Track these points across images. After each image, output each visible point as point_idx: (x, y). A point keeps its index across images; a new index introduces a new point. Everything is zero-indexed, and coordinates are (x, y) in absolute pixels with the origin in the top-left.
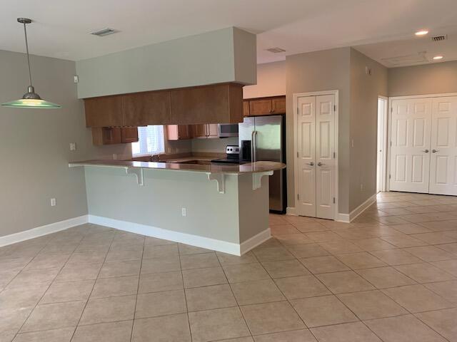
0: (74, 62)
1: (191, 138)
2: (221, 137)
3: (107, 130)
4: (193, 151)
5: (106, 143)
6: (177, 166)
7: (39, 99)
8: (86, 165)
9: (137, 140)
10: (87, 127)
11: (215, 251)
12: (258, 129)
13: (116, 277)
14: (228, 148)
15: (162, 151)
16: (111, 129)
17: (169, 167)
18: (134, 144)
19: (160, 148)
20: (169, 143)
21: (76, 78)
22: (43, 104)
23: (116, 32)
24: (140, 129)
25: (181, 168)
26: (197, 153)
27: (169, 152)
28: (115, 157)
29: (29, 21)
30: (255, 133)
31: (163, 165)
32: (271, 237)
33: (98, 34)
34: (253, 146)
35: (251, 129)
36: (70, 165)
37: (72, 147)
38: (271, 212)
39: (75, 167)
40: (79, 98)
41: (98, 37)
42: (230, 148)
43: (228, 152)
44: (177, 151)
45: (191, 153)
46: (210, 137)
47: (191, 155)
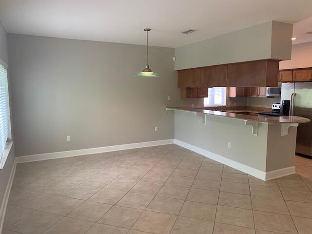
0: (174, 49)
1: (246, 96)
2: (268, 97)
3: (189, 89)
4: (247, 105)
5: (188, 97)
6: (233, 115)
7: (151, 71)
8: (175, 110)
9: (207, 96)
10: (178, 87)
11: (248, 174)
12: (297, 91)
13: (182, 176)
14: (274, 104)
15: (225, 104)
16: (191, 88)
17: (228, 116)
18: (205, 99)
19: (223, 102)
20: (229, 99)
21: (174, 58)
22: (152, 74)
23: (195, 31)
24: (209, 89)
25: (236, 117)
26: (250, 107)
27: (229, 105)
28: (193, 106)
29: (149, 30)
30: (294, 95)
31: (224, 114)
32: (295, 173)
33: (185, 33)
34: (292, 105)
35: (292, 91)
36: (167, 109)
37: (169, 98)
38: (297, 154)
39: (169, 110)
40: (175, 70)
41: (185, 34)
42: (275, 105)
43: (273, 108)
44: (235, 105)
45: (246, 106)
46: (260, 96)
47: (246, 108)
